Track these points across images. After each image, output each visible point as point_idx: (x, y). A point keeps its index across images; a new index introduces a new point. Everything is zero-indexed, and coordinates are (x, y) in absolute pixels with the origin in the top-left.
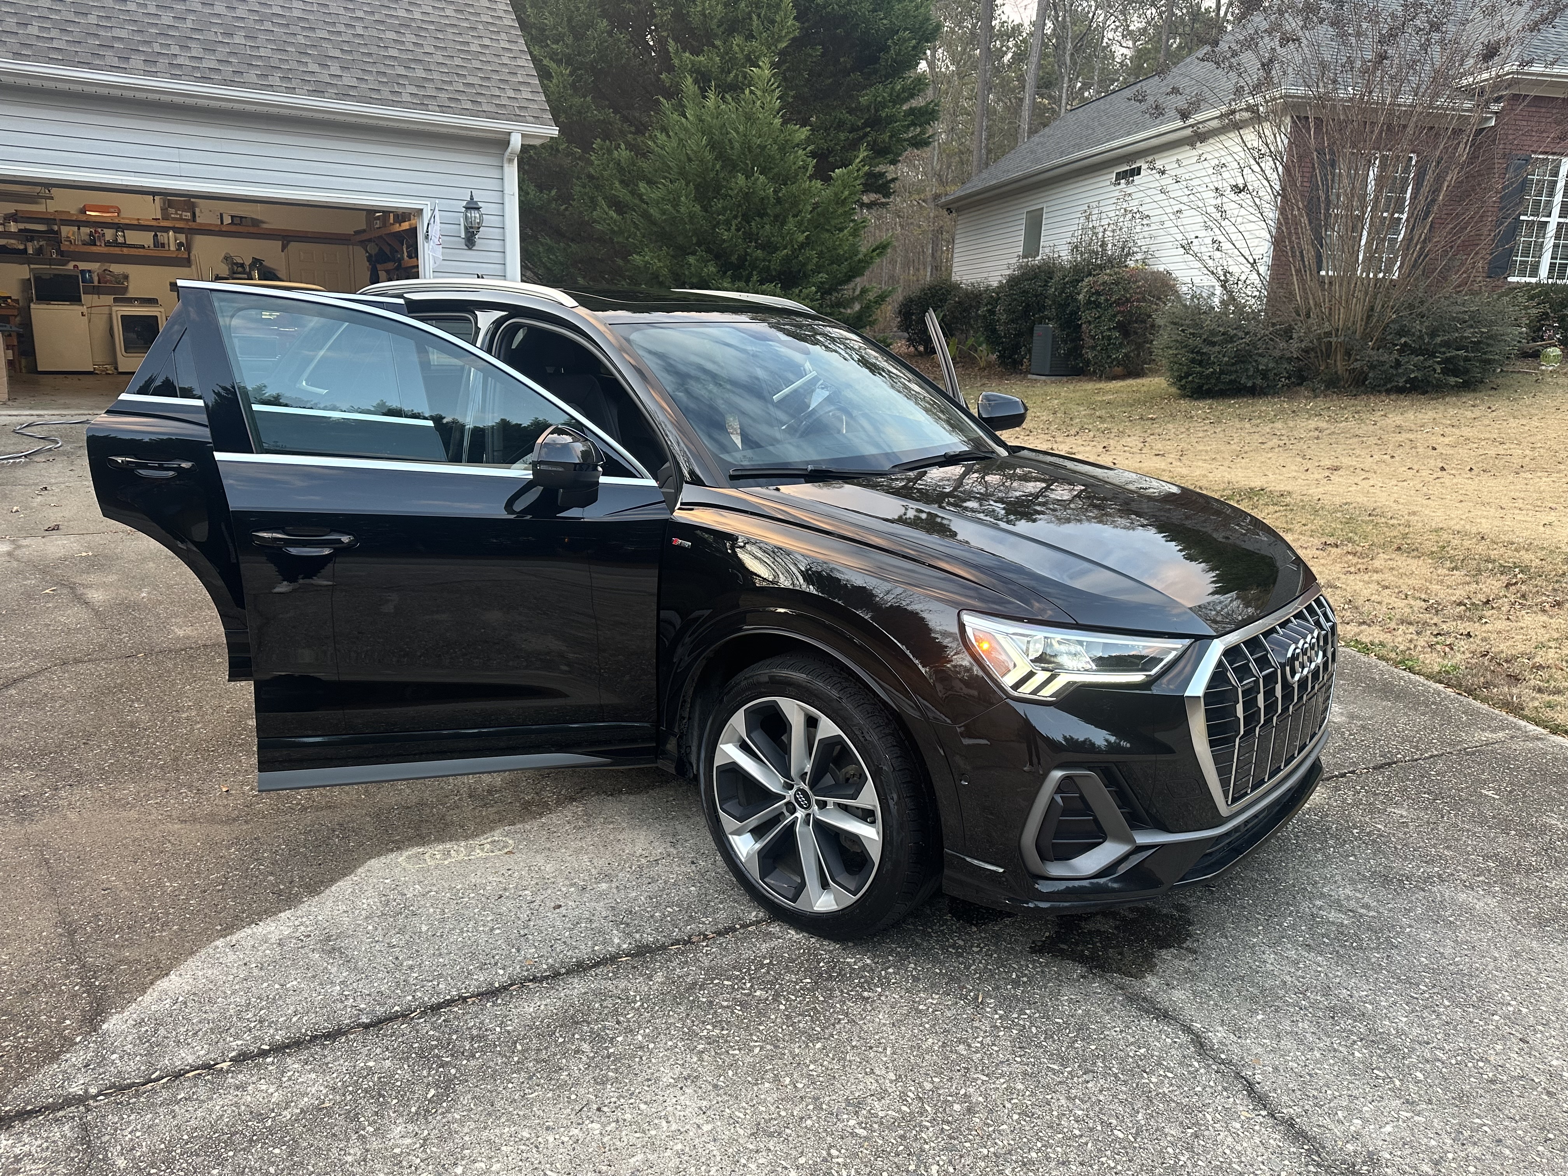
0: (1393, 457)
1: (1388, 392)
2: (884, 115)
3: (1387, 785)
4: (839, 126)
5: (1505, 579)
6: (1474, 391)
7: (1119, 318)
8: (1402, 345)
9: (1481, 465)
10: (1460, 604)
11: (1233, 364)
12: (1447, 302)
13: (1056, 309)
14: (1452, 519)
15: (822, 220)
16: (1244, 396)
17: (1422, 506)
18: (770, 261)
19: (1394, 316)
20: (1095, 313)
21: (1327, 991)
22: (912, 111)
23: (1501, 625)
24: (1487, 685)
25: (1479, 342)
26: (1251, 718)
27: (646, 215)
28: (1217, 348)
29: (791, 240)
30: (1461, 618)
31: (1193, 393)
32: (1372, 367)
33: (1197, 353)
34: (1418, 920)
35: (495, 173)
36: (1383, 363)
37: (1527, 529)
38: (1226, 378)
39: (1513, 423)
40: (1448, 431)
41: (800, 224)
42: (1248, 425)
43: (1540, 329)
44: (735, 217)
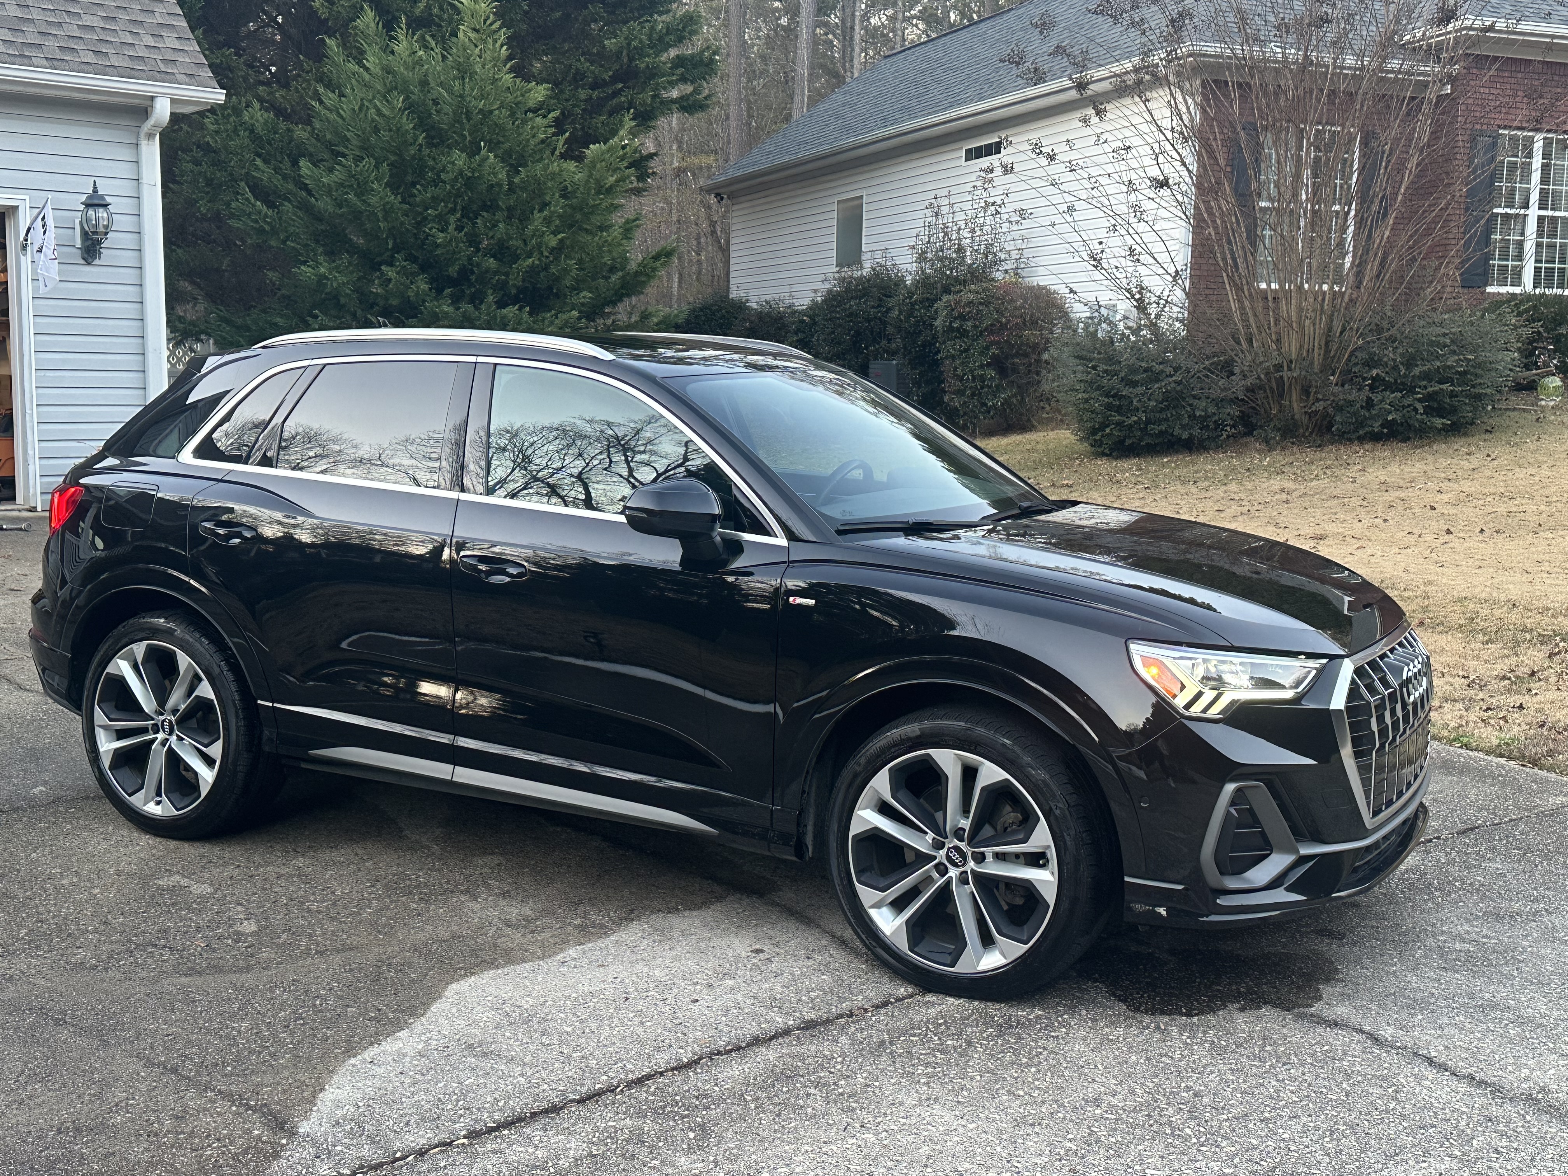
0: (1385, 520)
1: (1361, 440)
2: (642, 66)
3: (1476, 846)
4: (575, 78)
5: (1546, 649)
6: (1466, 435)
7: (994, 350)
8: (1373, 379)
9: (1491, 525)
10: (1504, 678)
11: (1161, 410)
12: (1422, 323)
13: (903, 339)
14: (1475, 586)
15: (578, 216)
16: (1177, 452)
17: (1438, 575)
18: (507, 274)
19: (1360, 342)
20: (959, 344)
21: (1471, 996)
22: (680, 61)
23: (1552, 695)
24: (1551, 753)
25: (1465, 373)
26: (1383, 732)
27: (305, 207)
28: (1140, 389)
29: (539, 246)
30: (1509, 691)
31: (1112, 450)
32: (1339, 409)
33: (1114, 396)
34: (1535, 941)
35: (126, 154)
36: (1351, 403)
37: (1561, 593)
38: (1155, 429)
39: (1520, 473)
40: (1445, 485)
41: (547, 221)
42: (1194, 490)
43: (1532, 354)
44: (453, 211)
